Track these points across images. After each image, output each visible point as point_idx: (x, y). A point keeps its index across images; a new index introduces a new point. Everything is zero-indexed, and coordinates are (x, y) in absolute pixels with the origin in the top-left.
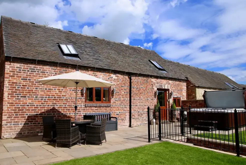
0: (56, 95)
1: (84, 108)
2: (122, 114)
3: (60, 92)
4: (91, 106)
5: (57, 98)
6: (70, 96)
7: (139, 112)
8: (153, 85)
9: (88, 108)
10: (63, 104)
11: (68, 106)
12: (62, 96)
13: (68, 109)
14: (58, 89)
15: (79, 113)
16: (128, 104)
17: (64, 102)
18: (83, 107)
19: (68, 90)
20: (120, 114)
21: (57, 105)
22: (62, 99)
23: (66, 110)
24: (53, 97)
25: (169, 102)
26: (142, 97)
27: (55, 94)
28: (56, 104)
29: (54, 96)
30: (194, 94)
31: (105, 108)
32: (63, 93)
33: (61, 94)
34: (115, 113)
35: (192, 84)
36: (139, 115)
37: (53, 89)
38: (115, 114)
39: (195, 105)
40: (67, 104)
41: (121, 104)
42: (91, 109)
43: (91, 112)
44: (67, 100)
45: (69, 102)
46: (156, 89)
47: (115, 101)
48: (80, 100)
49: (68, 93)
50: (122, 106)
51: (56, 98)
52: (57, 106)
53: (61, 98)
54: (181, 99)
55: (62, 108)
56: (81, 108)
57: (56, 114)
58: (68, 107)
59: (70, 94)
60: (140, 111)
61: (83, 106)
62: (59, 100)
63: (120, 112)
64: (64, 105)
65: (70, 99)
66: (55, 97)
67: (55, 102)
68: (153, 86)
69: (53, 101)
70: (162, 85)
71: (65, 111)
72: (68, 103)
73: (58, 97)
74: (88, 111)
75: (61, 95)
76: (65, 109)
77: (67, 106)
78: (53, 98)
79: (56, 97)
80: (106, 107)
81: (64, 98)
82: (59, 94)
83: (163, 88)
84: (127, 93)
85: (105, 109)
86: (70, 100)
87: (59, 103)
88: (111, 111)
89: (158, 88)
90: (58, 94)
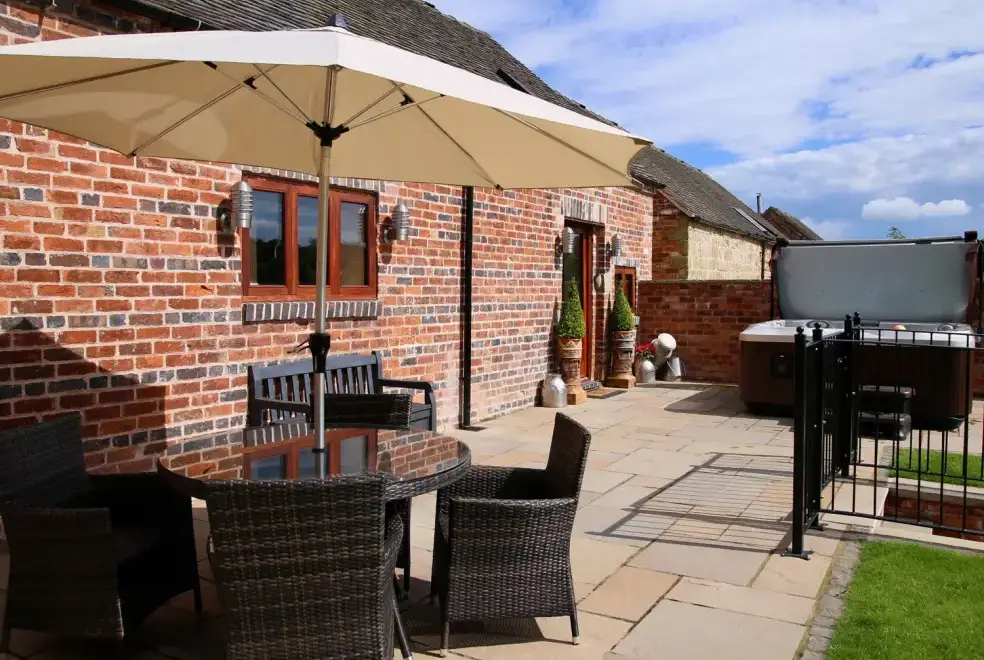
0: (41, 237)
1: (236, 330)
2: (429, 359)
3: (70, 214)
4: (276, 321)
5: (55, 261)
6: (148, 249)
7: (497, 342)
8: (553, 201)
9: (259, 334)
10: (102, 305)
11: (134, 320)
12: (93, 245)
13: (137, 341)
14: (59, 197)
15: (208, 365)
16: (453, 300)
17: (108, 292)
18: (231, 323)
19: (131, 204)
20: (423, 360)
21: (55, 314)
22: (91, 268)
23: (124, 350)
24: (22, 253)
25: (601, 289)
26: (509, 262)
27: (32, 234)
28: (45, 307)
29: (25, 243)
30: (675, 254)
31: (350, 327)
32: (94, 224)
33: (83, 231)
34: (397, 352)
35: (672, 207)
36: (497, 359)
37: (22, 188)
38: (401, 359)
39: (708, 304)
40: (125, 307)
41: (425, 301)
42: (279, 340)
43: (281, 358)
44: (130, 277)
45: (143, 291)
46: (560, 221)
47: (400, 280)
48: (214, 277)
49: (132, 225)
50: (431, 310)
51: (48, 267)
52: (59, 321)
53: (84, 261)
54: (638, 275)
55: (91, 337)
56: (222, 330)
57: (54, 388)
58: (136, 328)
59: (149, 234)
60: (501, 338)
61: (234, 316)
62: (73, 276)
63: (419, 350)
64: (108, 314)
65: (150, 269)
66: (38, 259)
67: (36, 296)
68: (550, 204)
69: (26, 283)
70: (584, 201)
71: (117, 356)
72: (132, 300)
73: (60, 253)
74: (261, 354)
75: (84, 239)
76: (117, 343)
77: (127, 326)
78: (23, 265)
79: (48, 255)
80: (356, 319)
81: (103, 262)
82: (66, 235)
83: (586, 218)
84: (452, 236)
85: (353, 334)
86: (146, 277)
87: (69, 306)
88: (380, 343)
89: (569, 215)
90: (60, 229)
